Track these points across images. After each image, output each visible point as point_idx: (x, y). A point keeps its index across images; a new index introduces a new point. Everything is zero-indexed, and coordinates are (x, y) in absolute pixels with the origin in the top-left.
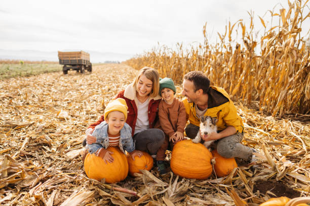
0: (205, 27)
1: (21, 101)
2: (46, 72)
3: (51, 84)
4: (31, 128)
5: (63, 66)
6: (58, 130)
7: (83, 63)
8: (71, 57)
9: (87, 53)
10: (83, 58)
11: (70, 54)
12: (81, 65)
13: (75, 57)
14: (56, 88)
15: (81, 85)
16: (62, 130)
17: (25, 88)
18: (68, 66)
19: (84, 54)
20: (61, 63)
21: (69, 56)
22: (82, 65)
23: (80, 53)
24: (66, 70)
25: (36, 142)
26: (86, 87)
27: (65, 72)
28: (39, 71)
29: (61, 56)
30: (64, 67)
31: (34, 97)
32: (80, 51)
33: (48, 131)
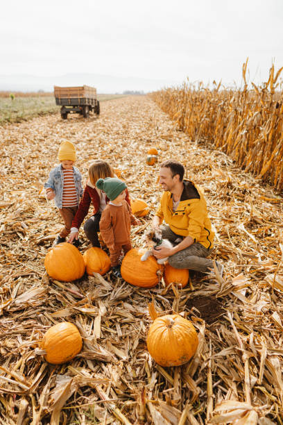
0: (245, 65)
1: (6, 167)
2: (41, 114)
3: (43, 138)
4: (11, 210)
5: (61, 107)
6: (36, 215)
7: (87, 103)
8: (70, 95)
9: (92, 88)
10: (86, 95)
11: (70, 89)
12: (84, 106)
13: (76, 95)
14: (47, 146)
15: (78, 142)
16: (40, 215)
17: (12, 145)
18: (67, 107)
19: (89, 90)
20: (58, 103)
21: (68, 93)
22: (86, 106)
23: (83, 88)
24: (65, 112)
25: (12, 230)
26: (84, 144)
27: (64, 116)
28: (32, 112)
29: (58, 93)
30: (62, 109)
31: (20, 160)
32: (82, 85)
33: (26, 215)
